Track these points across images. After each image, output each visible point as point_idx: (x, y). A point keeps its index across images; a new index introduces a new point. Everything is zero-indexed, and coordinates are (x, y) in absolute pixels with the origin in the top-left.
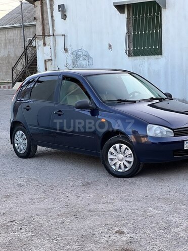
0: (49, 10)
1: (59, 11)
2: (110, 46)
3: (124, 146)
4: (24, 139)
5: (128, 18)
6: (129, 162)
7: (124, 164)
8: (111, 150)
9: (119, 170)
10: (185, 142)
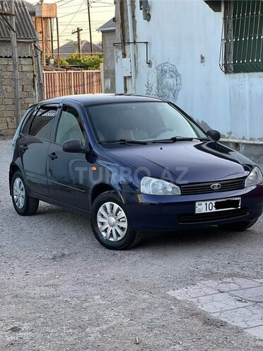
0: (129, 8)
1: (141, 9)
2: (202, 58)
3: (116, 206)
4: (22, 190)
5: (225, 19)
6: (122, 229)
7: (116, 230)
8: (101, 210)
9: (111, 239)
10: (197, 204)
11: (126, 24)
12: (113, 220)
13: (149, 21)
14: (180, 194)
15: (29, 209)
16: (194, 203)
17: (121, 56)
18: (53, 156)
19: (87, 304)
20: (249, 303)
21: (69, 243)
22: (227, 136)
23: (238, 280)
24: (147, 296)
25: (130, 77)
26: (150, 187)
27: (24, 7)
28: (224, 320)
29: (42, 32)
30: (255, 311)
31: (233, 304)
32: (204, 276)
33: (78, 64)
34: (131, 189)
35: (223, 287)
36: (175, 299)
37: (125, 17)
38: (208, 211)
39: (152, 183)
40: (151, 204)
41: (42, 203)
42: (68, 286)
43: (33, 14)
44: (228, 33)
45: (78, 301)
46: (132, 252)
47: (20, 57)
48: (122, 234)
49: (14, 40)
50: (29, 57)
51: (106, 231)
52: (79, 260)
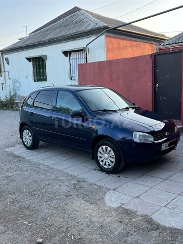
1: (6, 61)
2: (27, 77)
4: (30, 136)
5: (33, 64)
6: (112, 162)
7: (108, 162)
8: (100, 149)
13: (8, 65)
17: (0, 76)
25: (3, 83)
38: (166, 148)
51: (102, 161)
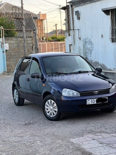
0: (71, 15)
1: (76, 15)
2: (102, 36)
3: (53, 101)
4: (17, 95)
5: (111, 18)
6: (55, 111)
8: (47, 103)
9: (51, 116)
10: (87, 100)
11: (70, 21)
12: (52, 107)
13: (79, 20)
14: (80, 96)
15: (20, 103)
16: (86, 100)
17: (68, 36)
18: (28, 80)
19: (33, 145)
20: (105, 144)
21: (34, 118)
22: (113, 70)
23: (103, 134)
24: (61, 141)
25: (72, 45)
26: (66, 93)
27: (31, 15)
28: (91, 152)
29: (40, 26)
30: (106, 148)
31: (97, 144)
32: (88, 132)
33: (56, 39)
34: (59, 94)
35: (96, 137)
36: (73, 142)
37: (69, 19)
38: (92, 103)
39: (67, 91)
40: (67, 100)
41: (25, 101)
42: (27, 137)
43: (36, 18)
44: (113, 25)
45: (30, 144)
46: (59, 122)
47: (27, 37)
48: (55, 114)
49: (24, 30)
50: (31, 37)
51: (49, 112)
52: (36, 125)
